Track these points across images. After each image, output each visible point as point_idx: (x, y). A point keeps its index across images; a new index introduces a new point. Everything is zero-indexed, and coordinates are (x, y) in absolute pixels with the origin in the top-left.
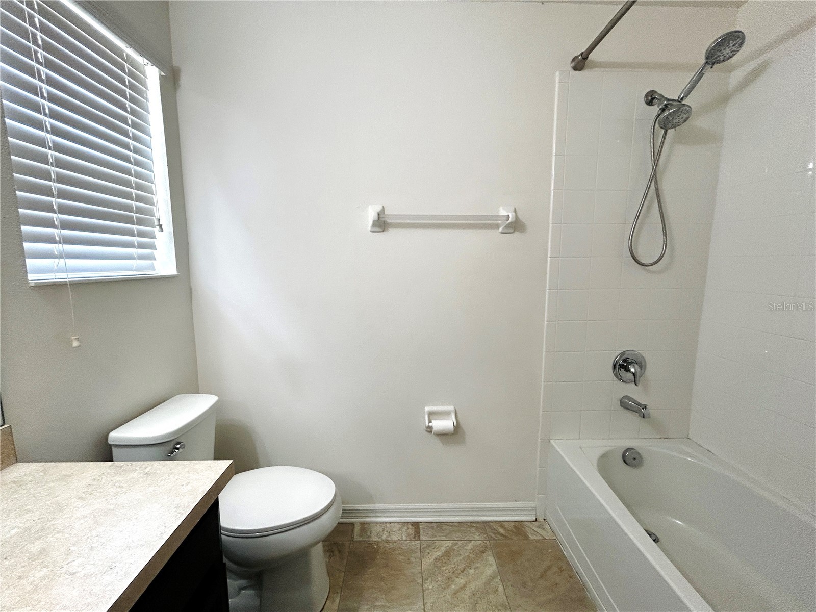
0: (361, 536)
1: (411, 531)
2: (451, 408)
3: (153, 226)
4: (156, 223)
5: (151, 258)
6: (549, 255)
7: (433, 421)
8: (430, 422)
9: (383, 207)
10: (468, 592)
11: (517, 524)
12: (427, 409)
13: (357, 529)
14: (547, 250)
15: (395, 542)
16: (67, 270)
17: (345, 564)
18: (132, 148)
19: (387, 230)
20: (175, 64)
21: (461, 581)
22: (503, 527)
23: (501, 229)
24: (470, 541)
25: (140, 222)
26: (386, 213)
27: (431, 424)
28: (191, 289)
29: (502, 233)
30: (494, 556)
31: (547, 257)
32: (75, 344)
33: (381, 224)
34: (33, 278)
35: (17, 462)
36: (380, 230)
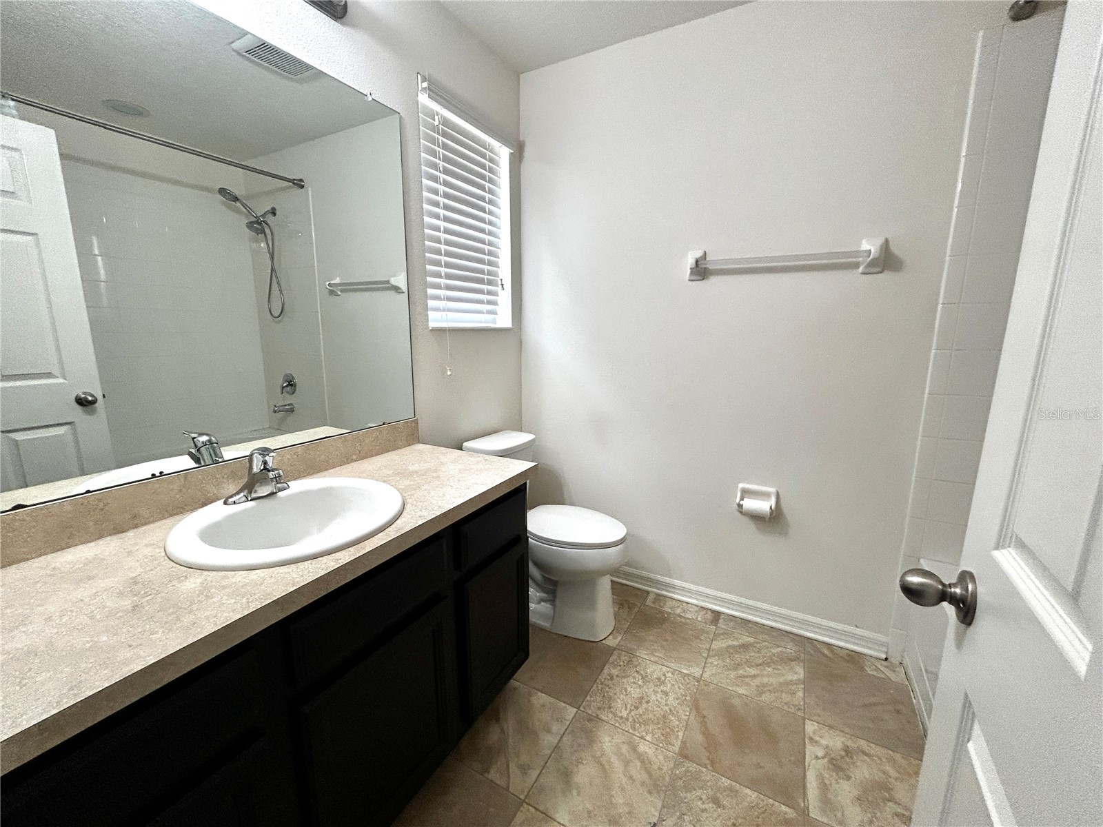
0: (654, 603)
1: (709, 616)
2: (772, 490)
3: (497, 286)
4: (500, 282)
5: (494, 313)
6: (941, 302)
7: (745, 499)
8: (742, 499)
9: (705, 252)
10: (757, 681)
11: (853, 653)
12: (741, 486)
13: (651, 597)
14: (938, 294)
15: (689, 619)
16: (447, 321)
17: (632, 617)
18: (487, 221)
19: (707, 278)
20: (521, 138)
21: (753, 671)
22: (832, 651)
23: (861, 269)
24: (779, 646)
25: (490, 283)
26: (708, 259)
27: (741, 502)
28: (521, 342)
29: (863, 273)
30: (804, 668)
31: (937, 304)
32: (449, 373)
33: (701, 271)
34: (432, 325)
35: (419, 443)
36: (699, 278)
